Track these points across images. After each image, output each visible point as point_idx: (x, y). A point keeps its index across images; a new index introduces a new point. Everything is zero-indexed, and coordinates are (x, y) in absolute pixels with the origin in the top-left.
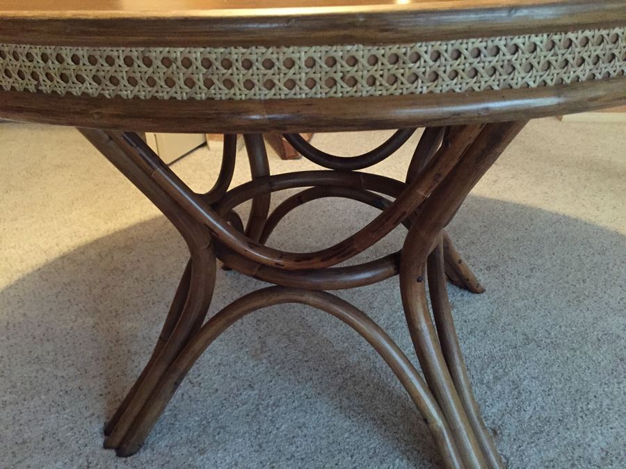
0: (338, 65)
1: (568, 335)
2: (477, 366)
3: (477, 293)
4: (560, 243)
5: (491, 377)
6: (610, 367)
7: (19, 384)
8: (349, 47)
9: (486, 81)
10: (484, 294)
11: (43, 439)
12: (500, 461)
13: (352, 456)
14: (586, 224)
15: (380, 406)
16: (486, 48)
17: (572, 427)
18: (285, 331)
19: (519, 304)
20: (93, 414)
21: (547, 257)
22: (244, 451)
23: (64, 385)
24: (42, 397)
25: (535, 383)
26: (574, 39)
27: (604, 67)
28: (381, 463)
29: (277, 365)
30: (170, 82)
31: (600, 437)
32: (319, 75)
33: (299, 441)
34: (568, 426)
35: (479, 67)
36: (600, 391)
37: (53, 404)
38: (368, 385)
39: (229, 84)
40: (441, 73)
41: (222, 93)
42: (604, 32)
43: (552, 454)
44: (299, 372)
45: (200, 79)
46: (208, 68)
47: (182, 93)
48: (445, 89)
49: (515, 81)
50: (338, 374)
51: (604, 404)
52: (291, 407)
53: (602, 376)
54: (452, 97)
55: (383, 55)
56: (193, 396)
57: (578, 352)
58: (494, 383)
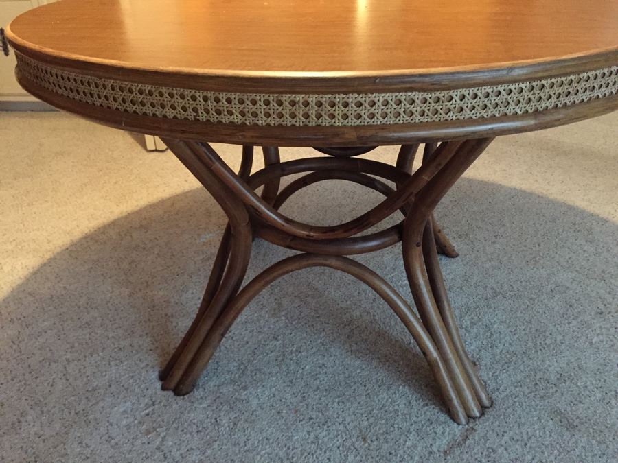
0: (403, 104)
1: (528, 288)
2: (457, 315)
3: (453, 257)
4: (518, 213)
5: (469, 323)
6: (562, 312)
7: (76, 345)
8: (410, 94)
9: (491, 111)
10: (458, 258)
11: (110, 386)
12: (481, 384)
13: (365, 386)
14: (539, 196)
15: (382, 348)
16: (492, 92)
17: (534, 357)
18: (296, 294)
19: (488, 265)
20: (147, 365)
21: (508, 225)
22: (279, 386)
23: (116, 343)
24: (101, 354)
25: (503, 326)
26: (545, 84)
27: (563, 100)
28: (388, 390)
29: (295, 320)
30: (293, 116)
31: (556, 364)
32: (390, 110)
33: (321, 377)
34: (531, 357)
35: (488, 103)
36: (555, 330)
37: (111, 359)
38: (371, 333)
39: (333, 116)
40: (465, 107)
42: (564, 79)
43: (519, 377)
44: (313, 325)
45: (313, 113)
46: (319, 107)
47: (300, 122)
48: (467, 117)
49: (509, 111)
50: (345, 325)
51: (558, 339)
52: (311, 352)
53: (555, 318)
54: (471, 122)
55: (430, 98)
56: (228, 347)
57: (536, 301)
58: (471, 327)
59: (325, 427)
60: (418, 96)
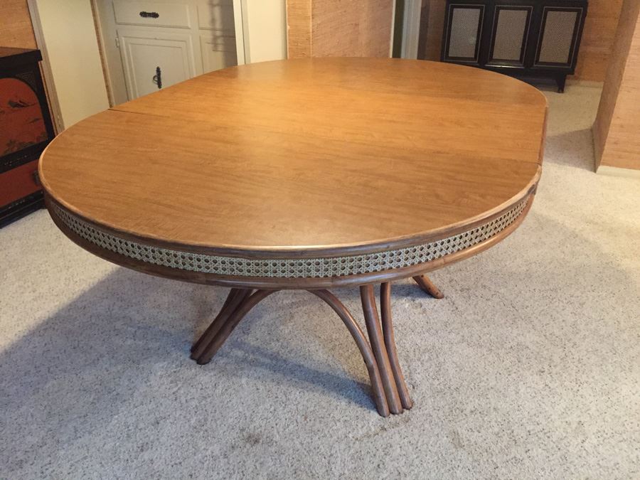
30: (169, 261)
32: (227, 267)
39: (191, 265)
41: (190, 268)
45: (180, 261)
46: (183, 259)
47: (173, 265)
59: (284, 405)
60: (244, 261)
